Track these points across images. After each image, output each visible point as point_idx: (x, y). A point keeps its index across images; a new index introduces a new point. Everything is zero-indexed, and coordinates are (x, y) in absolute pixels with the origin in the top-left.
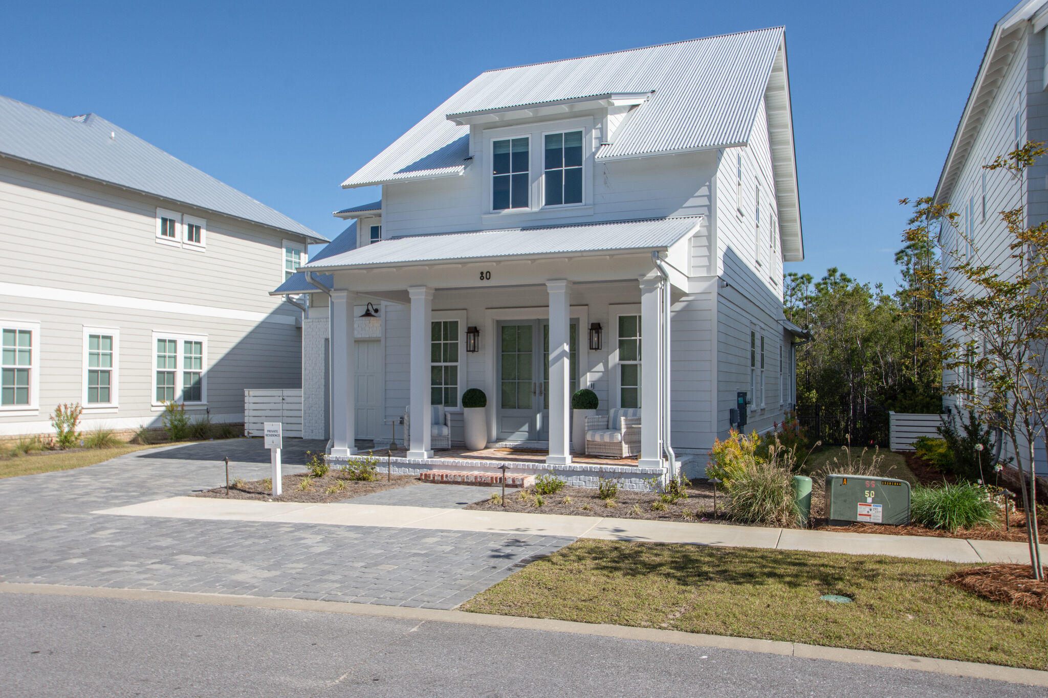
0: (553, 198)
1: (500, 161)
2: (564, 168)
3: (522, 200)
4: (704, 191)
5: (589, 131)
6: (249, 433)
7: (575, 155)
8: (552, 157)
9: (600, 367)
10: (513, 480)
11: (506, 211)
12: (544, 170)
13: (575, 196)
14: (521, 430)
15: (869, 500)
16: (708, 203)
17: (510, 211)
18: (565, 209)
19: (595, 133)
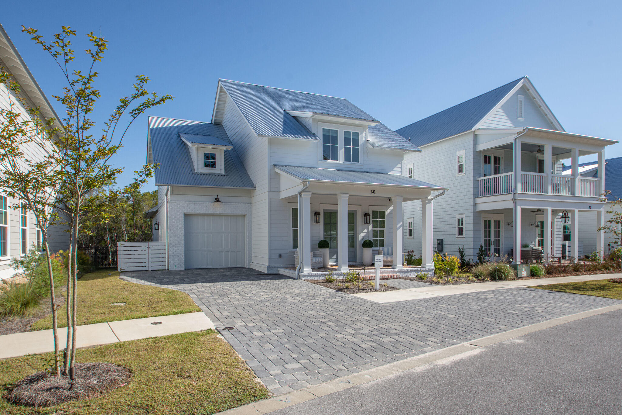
0: (347, 159)
1: (326, 138)
2: (352, 147)
3: (335, 158)
4: (399, 165)
5: (361, 133)
6: (121, 269)
7: (356, 142)
8: (347, 141)
9: (366, 231)
10: (397, 276)
11: (328, 161)
12: (344, 146)
13: (356, 159)
14: (333, 258)
15: (524, 270)
16: (400, 170)
17: (330, 161)
18: (352, 165)
19: (364, 135)
